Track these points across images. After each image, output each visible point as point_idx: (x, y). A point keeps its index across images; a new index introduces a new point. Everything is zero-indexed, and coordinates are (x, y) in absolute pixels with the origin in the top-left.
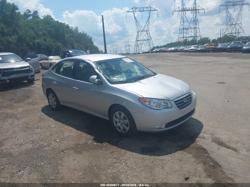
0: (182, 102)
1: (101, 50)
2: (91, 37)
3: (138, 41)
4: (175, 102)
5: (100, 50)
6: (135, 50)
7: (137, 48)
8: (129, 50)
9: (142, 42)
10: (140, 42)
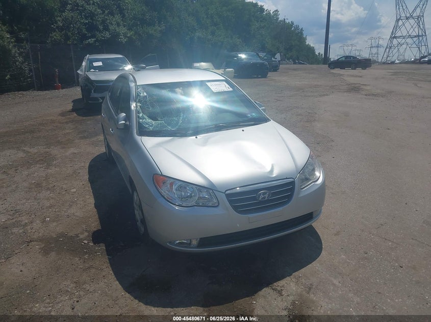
0: (254, 198)
1: (319, 54)
2: (302, 29)
3: (395, 37)
4: (228, 196)
5: (317, 53)
6: (385, 56)
7: (389, 52)
8: (376, 56)
9: (404, 40)
10: (399, 40)
